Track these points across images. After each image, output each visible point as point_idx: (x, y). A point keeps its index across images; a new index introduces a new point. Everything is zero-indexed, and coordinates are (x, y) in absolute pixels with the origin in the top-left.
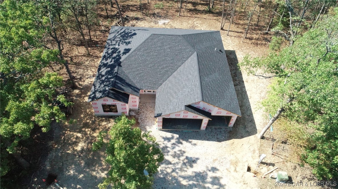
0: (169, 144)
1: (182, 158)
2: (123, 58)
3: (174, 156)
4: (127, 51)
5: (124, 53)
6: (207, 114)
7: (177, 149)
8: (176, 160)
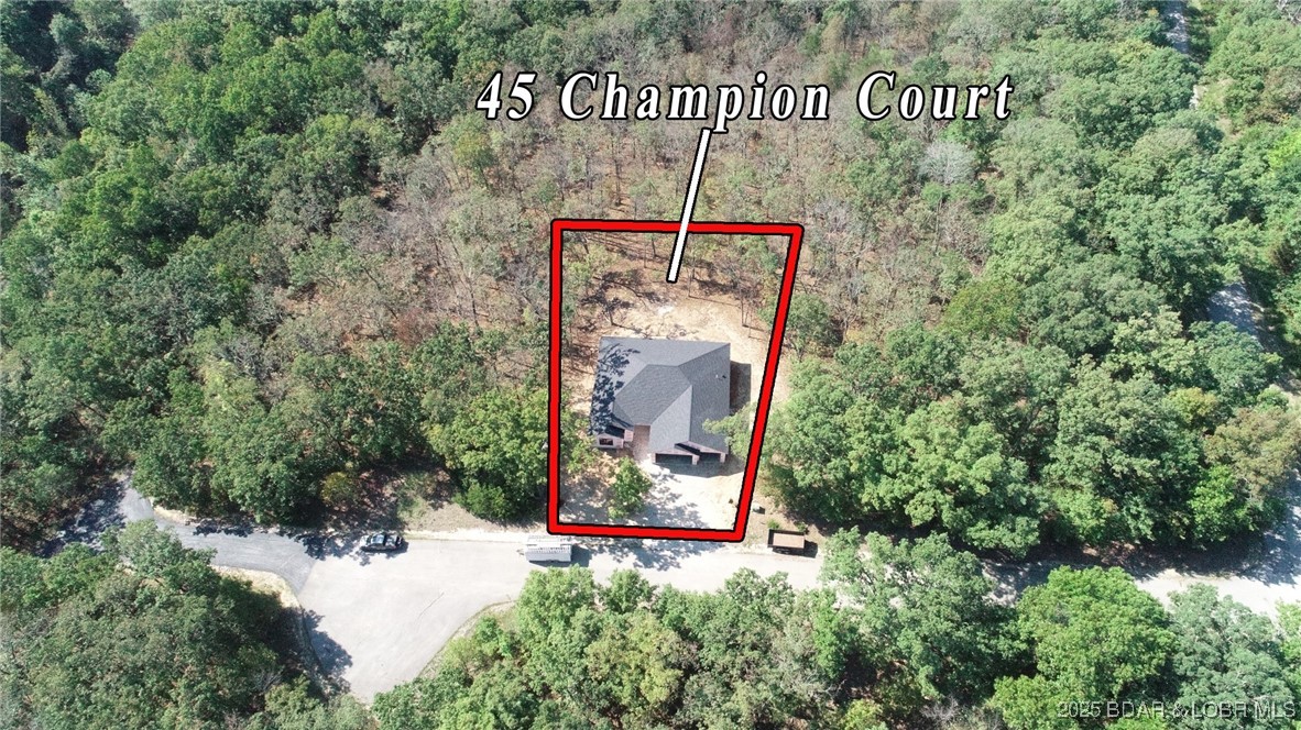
0: (656, 481)
1: (666, 494)
2: (616, 392)
3: (660, 492)
4: (620, 384)
5: (617, 387)
6: (696, 451)
7: (662, 486)
8: (660, 495)
